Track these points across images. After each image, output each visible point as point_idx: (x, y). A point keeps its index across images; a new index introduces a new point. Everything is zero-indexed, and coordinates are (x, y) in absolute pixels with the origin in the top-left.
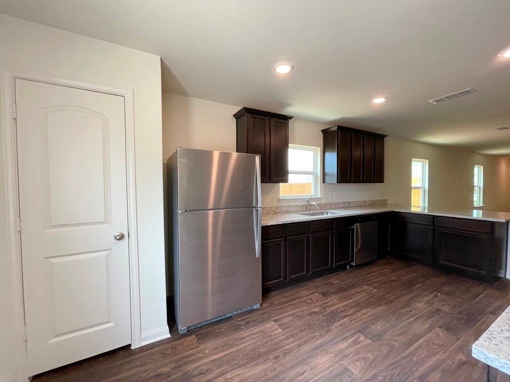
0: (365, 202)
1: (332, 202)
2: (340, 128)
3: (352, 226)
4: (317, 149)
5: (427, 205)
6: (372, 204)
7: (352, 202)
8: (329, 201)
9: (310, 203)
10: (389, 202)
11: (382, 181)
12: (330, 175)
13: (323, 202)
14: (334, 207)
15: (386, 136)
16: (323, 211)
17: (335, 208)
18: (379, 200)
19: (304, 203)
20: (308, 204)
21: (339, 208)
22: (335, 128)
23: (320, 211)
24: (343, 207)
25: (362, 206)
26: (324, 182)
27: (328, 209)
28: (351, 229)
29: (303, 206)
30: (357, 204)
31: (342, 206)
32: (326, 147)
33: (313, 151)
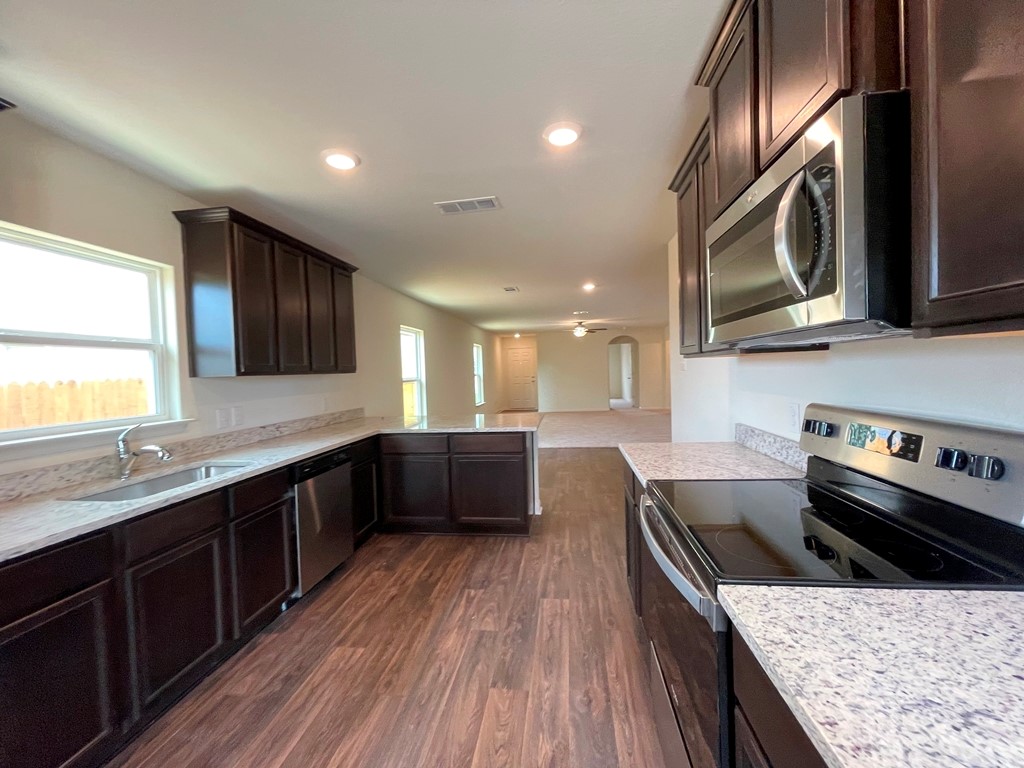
0: (317, 419)
1: (227, 431)
2: (236, 217)
3: (287, 491)
4: (161, 269)
5: (425, 414)
6: (333, 424)
7: (286, 424)
8: (218, 428)
9: (133, 447)
10: (367, 413)
11: (350, 368)
12: (214, 353)
13: (195, 433)
14: (233, 444)
15: (355, 269)
16: (193, 465)
17: (238, 449)
18: (348, 411)
19: (110, 451)
20: (127, 451)
21: (249, 446)
22: (223, 215)
23: (181, 468)
24: (260, 441)
25: (310, 429)
26: (193, 372)
27: (212, 455)
28: (283, 503)
29: (106, 459)
30: (298, 426)
31: (257, 438)
32: (194, 268)
33: (147, 272)
